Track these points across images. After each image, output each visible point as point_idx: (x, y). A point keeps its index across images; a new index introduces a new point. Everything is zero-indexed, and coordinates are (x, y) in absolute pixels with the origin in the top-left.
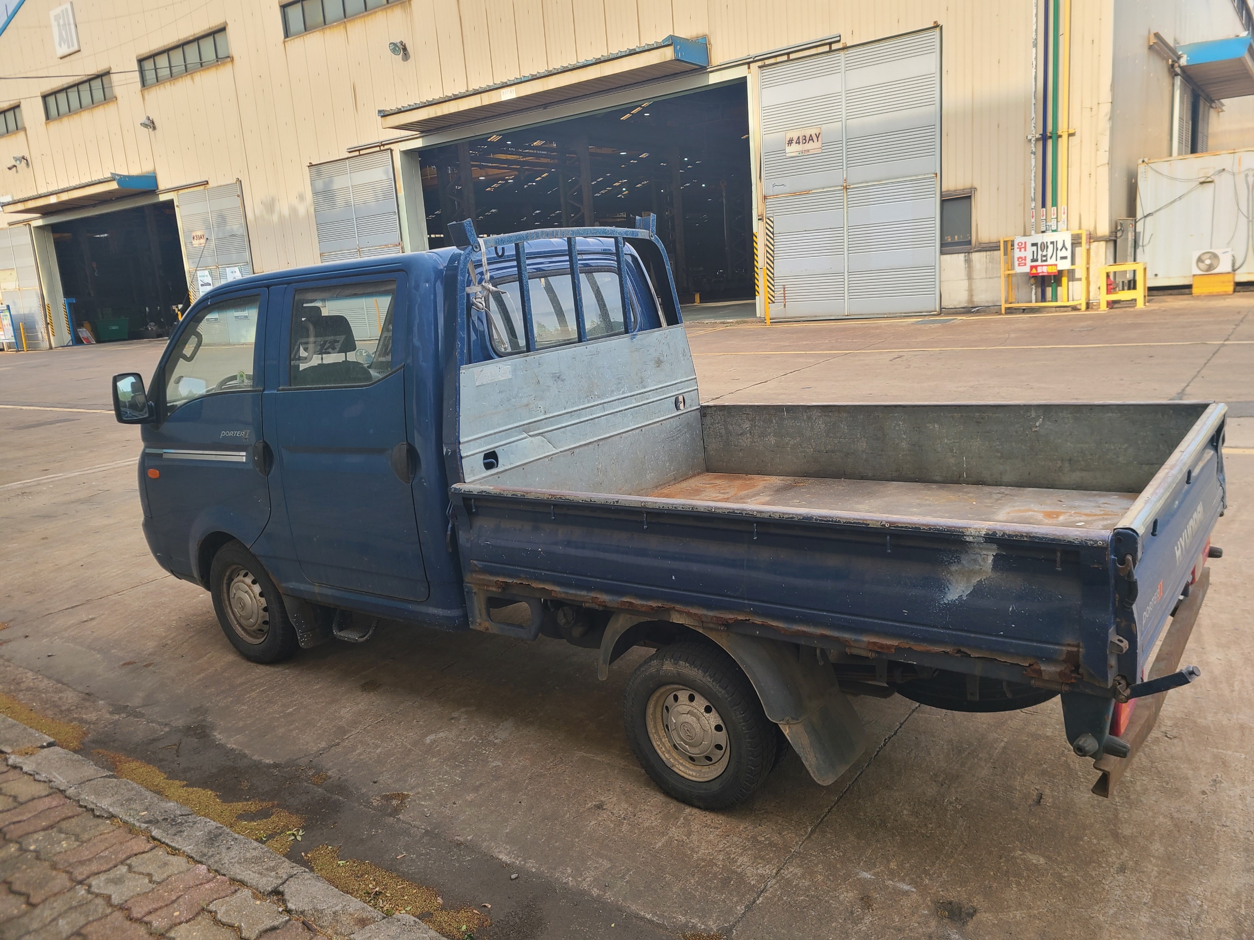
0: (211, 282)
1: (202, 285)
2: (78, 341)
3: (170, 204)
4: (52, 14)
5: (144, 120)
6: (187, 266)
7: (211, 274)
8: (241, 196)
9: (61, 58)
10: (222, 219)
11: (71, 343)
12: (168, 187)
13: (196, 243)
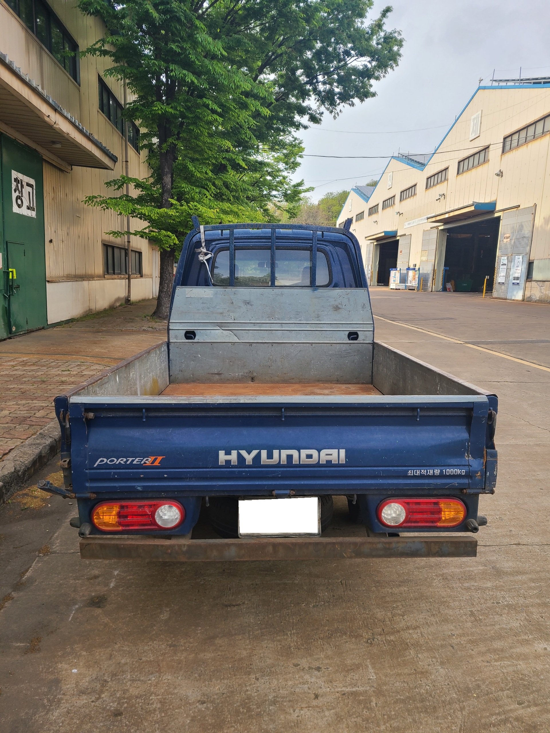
0: (506, 264)
1: (502, 265)
2: (445, 289)
3: (498, 219)
4: (473, 117)
5: (497, 171)
6: (498, 253)
7: (508, 258)
8: (534, 214)
9: (471, 141)
10: (521, 227)
11: (441, 290)
12: (500, 209)
13: (505, 240)
